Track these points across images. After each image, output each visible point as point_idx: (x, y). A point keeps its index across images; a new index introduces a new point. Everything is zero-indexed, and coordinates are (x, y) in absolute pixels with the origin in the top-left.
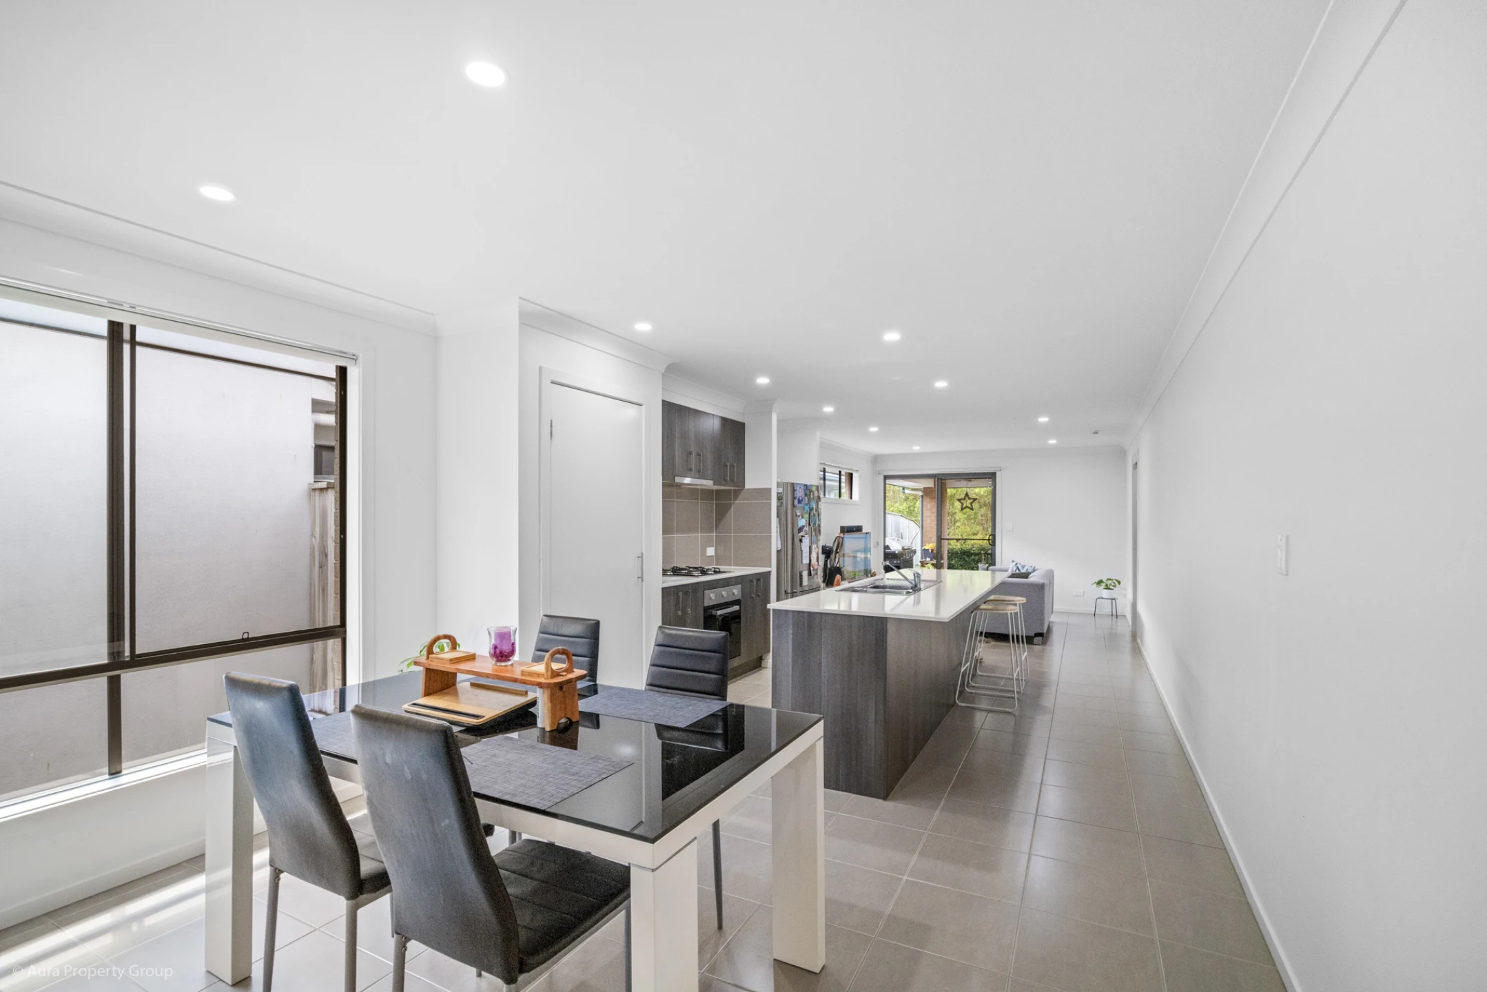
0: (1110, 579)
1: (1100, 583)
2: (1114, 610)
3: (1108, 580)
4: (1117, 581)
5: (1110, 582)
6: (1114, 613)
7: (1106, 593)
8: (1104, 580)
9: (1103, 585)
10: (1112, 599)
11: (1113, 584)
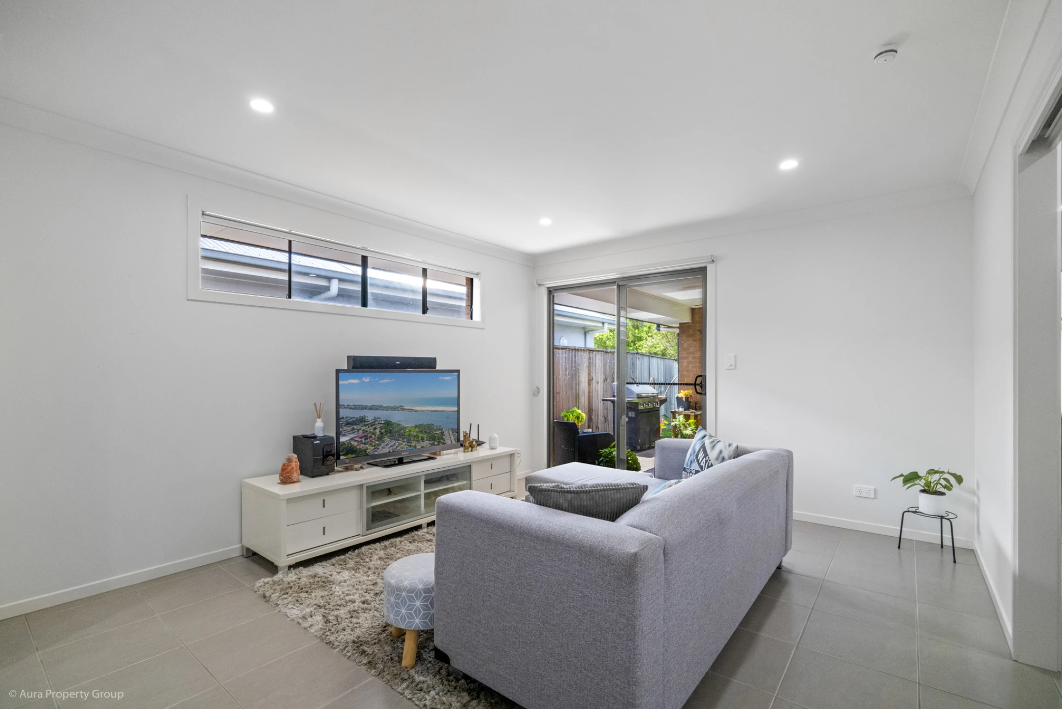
0: (937, 472)
1: (911, 478)
2: (947, 536)
3: (932, 472)
4: (954, 475)
5: (936, 477)
6: (947, 542)
7: (926, 503)
8: (923, 473)
9: (921, 484)
10: (942, 517)
11: (943, 482)
